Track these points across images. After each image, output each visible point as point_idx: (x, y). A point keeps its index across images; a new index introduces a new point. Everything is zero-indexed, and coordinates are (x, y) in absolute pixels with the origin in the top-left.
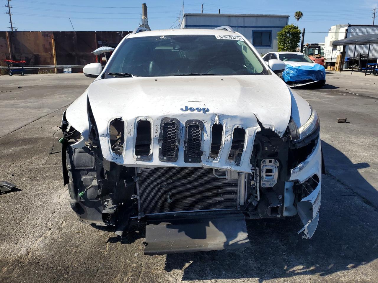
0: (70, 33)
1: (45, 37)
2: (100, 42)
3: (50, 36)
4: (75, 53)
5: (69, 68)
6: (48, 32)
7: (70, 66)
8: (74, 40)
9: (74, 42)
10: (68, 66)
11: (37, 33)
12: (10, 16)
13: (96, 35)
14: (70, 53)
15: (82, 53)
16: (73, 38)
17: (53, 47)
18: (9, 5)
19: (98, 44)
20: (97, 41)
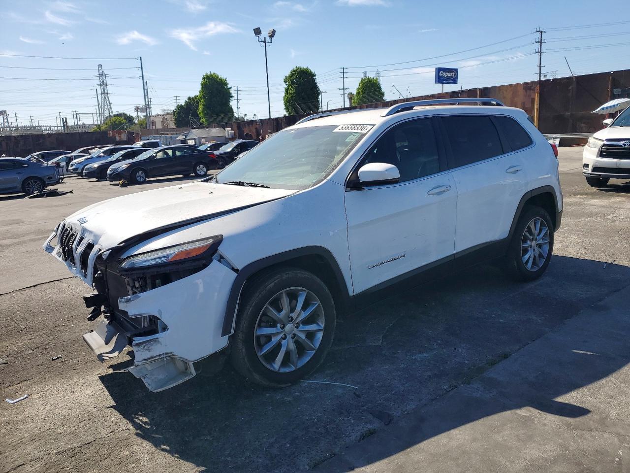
0: (565, 80)
1: (526, 91)
2: (617, 91)
3: (534, 90)
4: (569, 113)
5: (556, 138)
6: (532, 83)
7: (559, 135)
8: (571, 91)
9: (570, 95)
10: (554, 136)
11: (517, 85)
12: (540, 56)
13: (612, 78)
14: (562, 113)
15: (581, 113)
16: (570, 88)
17: (536, 106)
18: (541, 39)
19: (614, 94)
20: (612, 88)
